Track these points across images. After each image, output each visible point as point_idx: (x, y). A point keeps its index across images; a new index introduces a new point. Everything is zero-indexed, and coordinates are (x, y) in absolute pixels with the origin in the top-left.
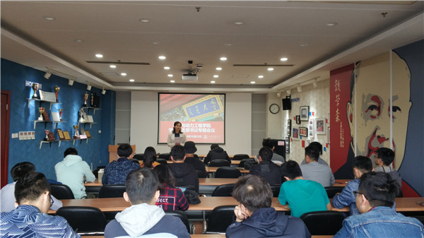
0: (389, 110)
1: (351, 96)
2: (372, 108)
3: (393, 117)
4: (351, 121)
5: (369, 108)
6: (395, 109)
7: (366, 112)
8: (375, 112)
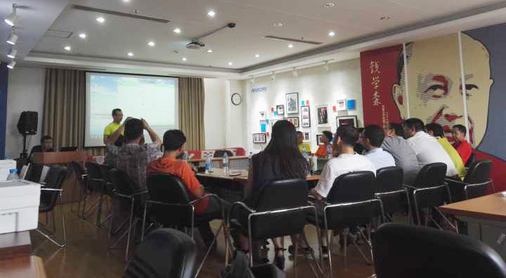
0: (461, 88)
1: (399, 77)
2: (434, 88)
3: (467, 95)
4: (401, 103)
5: (429, 88)
6: (469, 87)
7: (425, 92)
8: (439, 92)
